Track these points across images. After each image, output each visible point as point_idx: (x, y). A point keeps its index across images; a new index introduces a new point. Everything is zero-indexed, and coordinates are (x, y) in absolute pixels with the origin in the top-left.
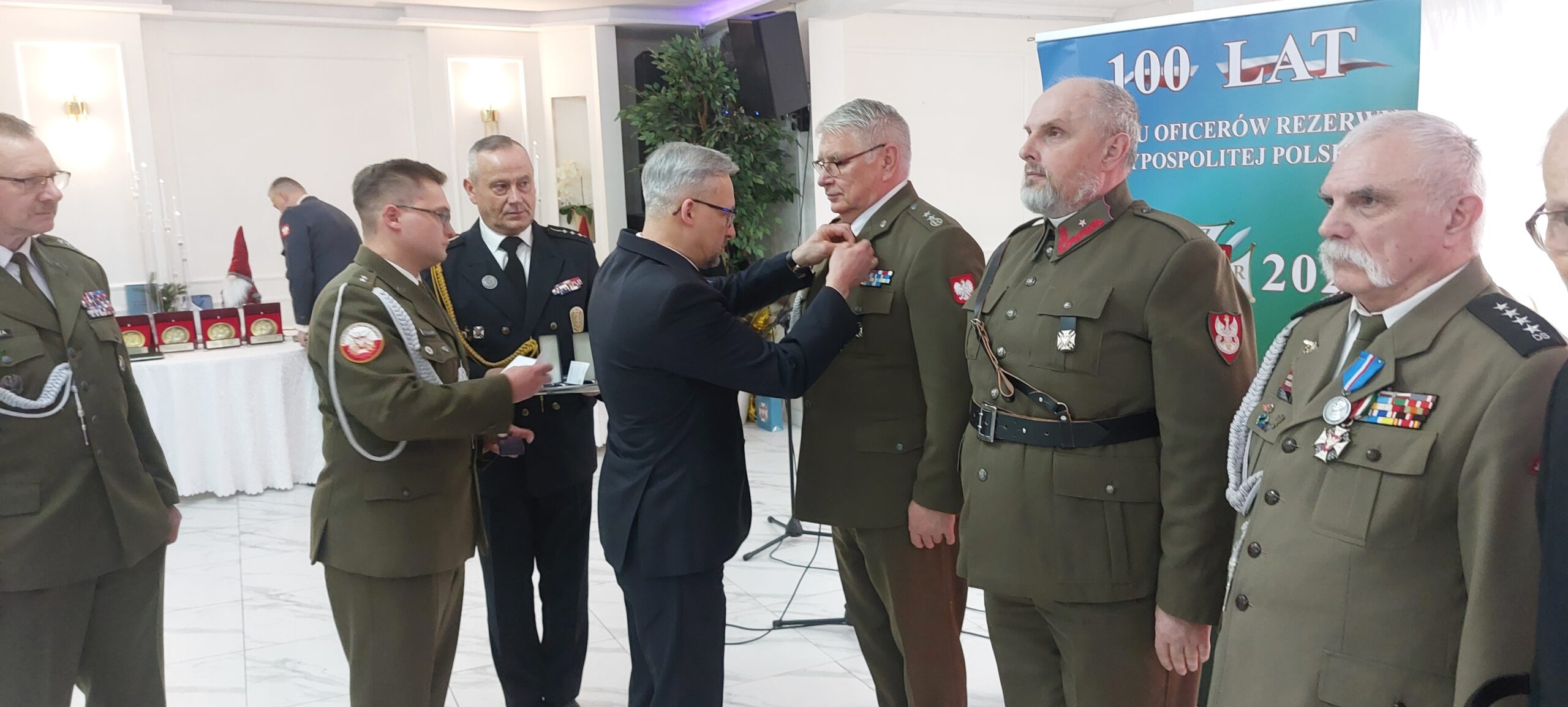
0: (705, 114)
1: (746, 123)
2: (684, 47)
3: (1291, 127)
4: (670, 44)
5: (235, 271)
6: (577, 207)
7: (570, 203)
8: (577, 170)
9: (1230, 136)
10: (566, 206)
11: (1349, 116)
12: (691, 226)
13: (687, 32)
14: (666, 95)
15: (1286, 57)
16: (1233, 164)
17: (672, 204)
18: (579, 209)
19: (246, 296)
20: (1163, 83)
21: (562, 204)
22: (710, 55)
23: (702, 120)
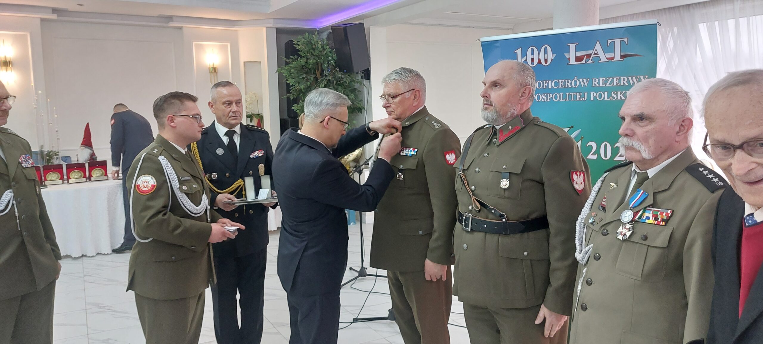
0: (320, 70)
1: (340, 76)
2: (309, 38)
3: (599, 83)
4: (303, 37)
5: (84, 144)
6: (255, 115)
7: (251, 112)
8: (256, 97)
9: (571, 87)
10: (250, 114)
11: (625, 79)
12: (328, 129)
13: (311, 32)
14: (301, 62)
15: (596, 51)
16: (573, 100)
17: (320, 118)
18: (256, 115)
19: (89, 157)
20: (539, 62)
21: (248, 113)
22: (322, 43)
23: (318, 73)
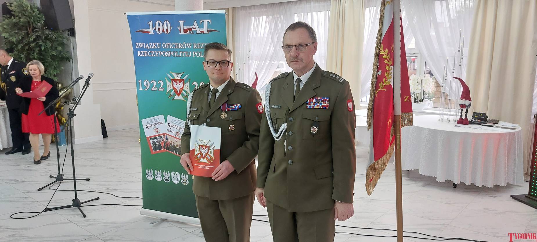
1: (47, 32)
3: (197, 46)
4: (15, 1)
9: (182, 48)
14: (14, 20)
16: (183, 56)
20: (163, 31)
23: (30, 30)
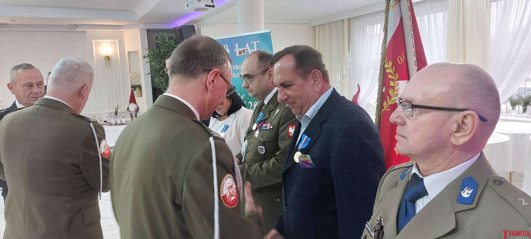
2: (163, 36)
4: (160, 35)
6: (137, 86)
7: (134, 84)
8: (136, 74)
15: (247, 48)
